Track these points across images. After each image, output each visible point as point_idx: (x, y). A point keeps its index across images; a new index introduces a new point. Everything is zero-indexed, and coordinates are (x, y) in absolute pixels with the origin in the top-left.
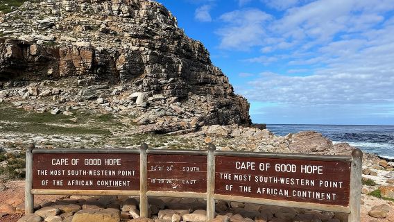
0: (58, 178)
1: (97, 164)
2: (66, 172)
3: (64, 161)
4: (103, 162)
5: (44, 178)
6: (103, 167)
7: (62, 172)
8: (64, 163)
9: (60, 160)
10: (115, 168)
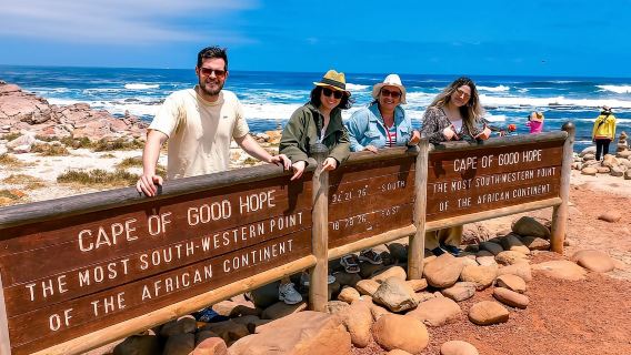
0: (107, 289)
1: (222, 214)
2: (134, 263)
3: (125, 228)
4: (236, 208)
5: (56, 304)
6: (239, 220)
7: (119, 268)
8: (122, 238)
9: (108, 232)
10: (264, 216)
